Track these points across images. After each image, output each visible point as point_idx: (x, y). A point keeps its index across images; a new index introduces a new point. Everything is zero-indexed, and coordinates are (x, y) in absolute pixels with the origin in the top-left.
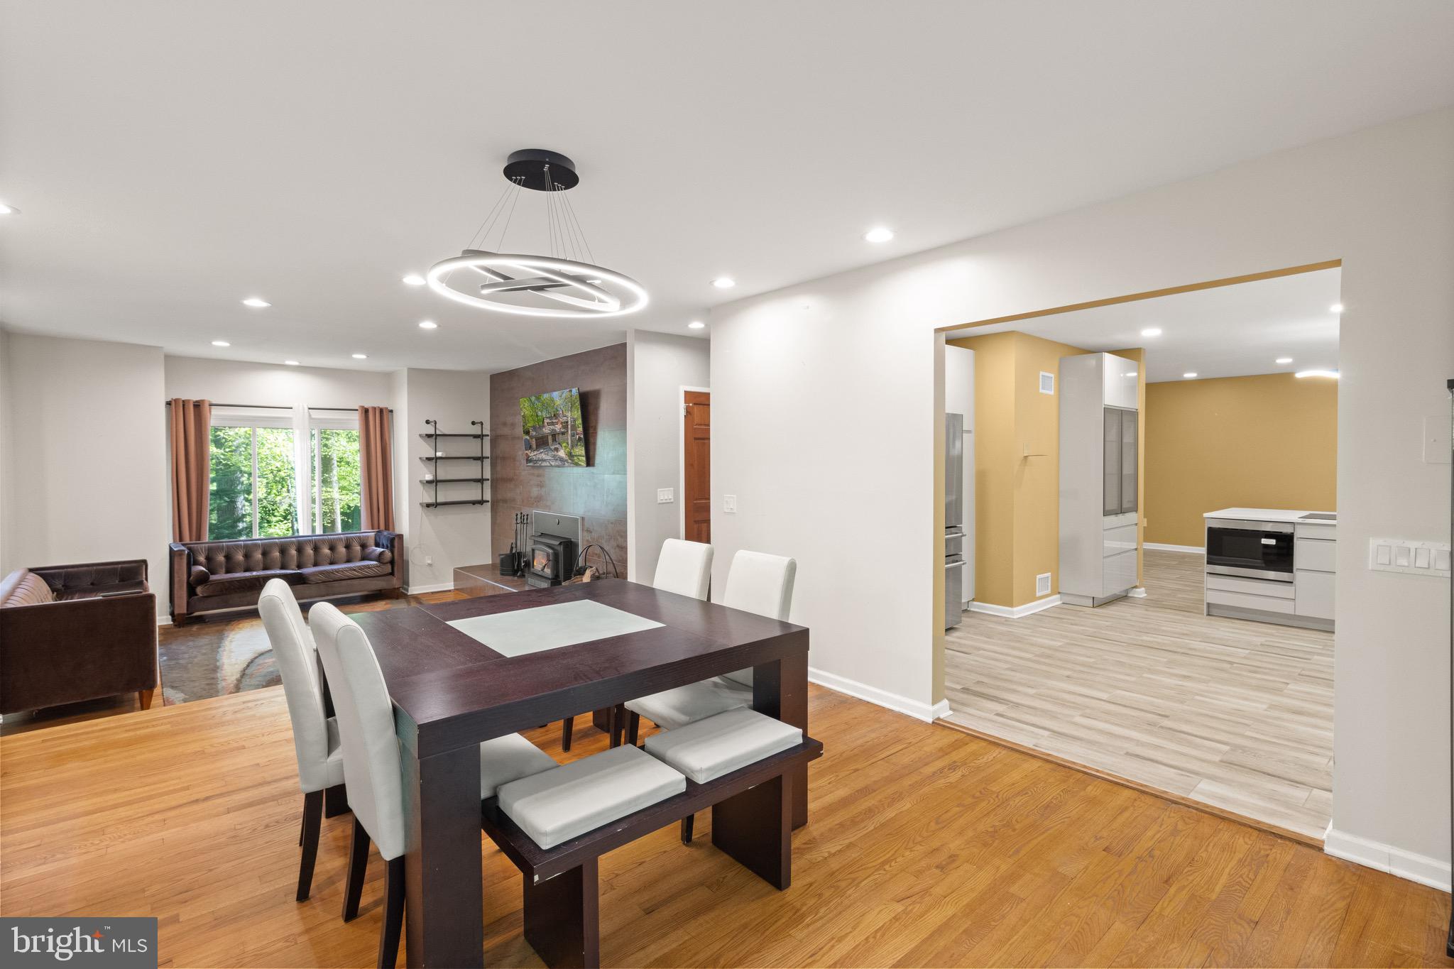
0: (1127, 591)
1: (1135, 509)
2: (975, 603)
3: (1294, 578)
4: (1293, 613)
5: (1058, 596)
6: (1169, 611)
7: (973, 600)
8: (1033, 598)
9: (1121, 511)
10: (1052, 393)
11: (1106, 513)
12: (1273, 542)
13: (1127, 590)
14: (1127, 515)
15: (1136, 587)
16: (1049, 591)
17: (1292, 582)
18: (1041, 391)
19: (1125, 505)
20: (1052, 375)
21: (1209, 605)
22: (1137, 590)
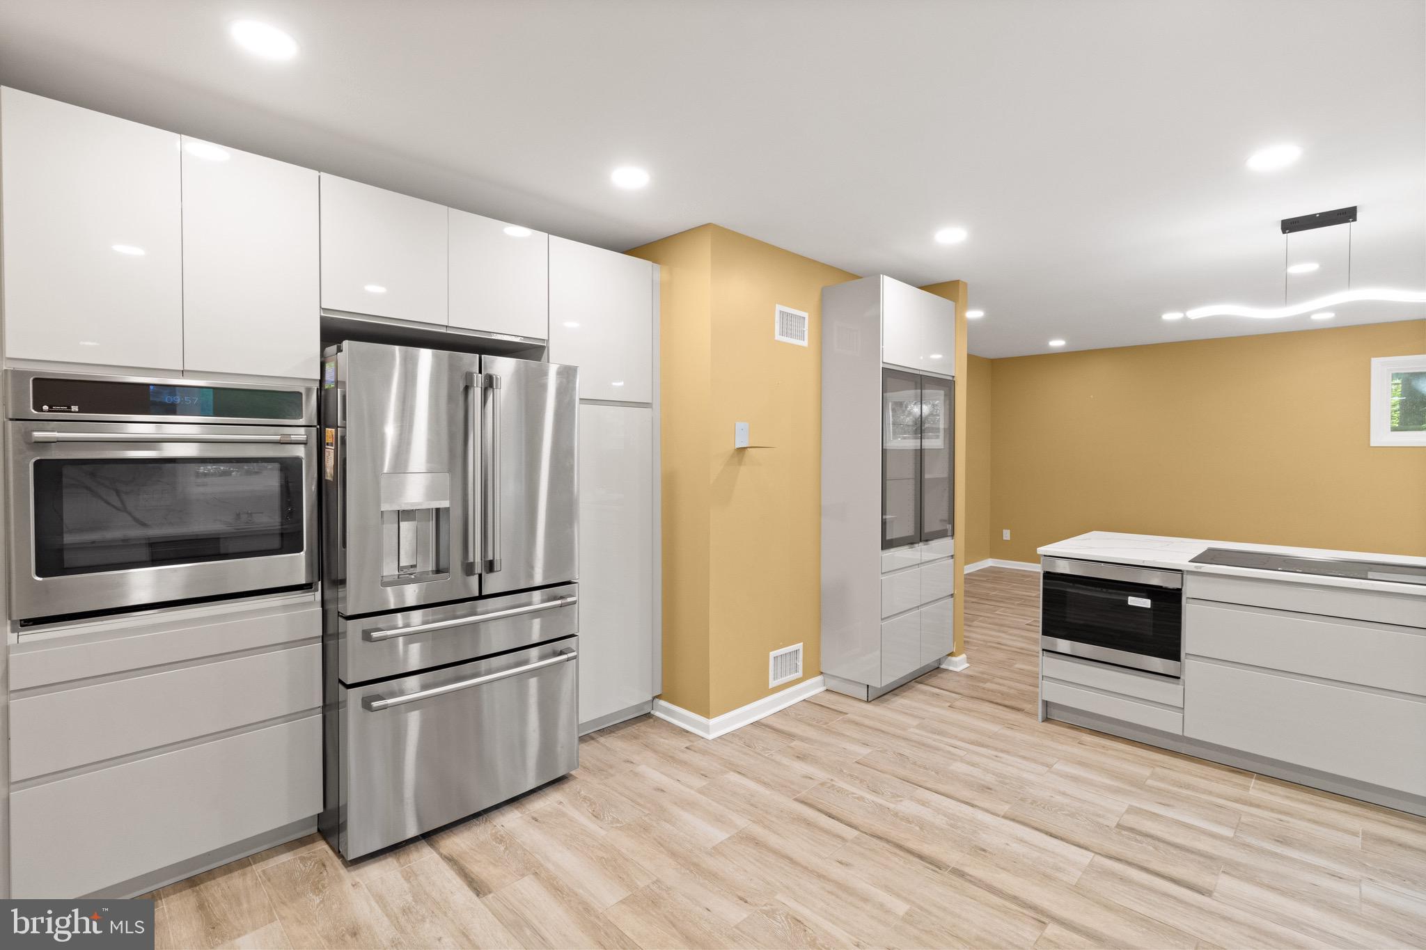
0: (940, 661)
1: (946, 532)
2: (662, 703)
3: (1181, 670)
4: (1181, 734)
5: (819, 678)
6: (987, 708)
7: (658, 697)
8: (764, 691)
9: (921, 536)
10: (805, 343)
11: (887, 544)
12: (1146, 603)
13: (940, 659)
14: (935, 544)
15: (951, 654)
16: (800, 674)
17: (1178, 678)
18: (778, 337)
19: (931, 526)
20: (806, 315)
21: (1046, 704)
22: (954, 659)
